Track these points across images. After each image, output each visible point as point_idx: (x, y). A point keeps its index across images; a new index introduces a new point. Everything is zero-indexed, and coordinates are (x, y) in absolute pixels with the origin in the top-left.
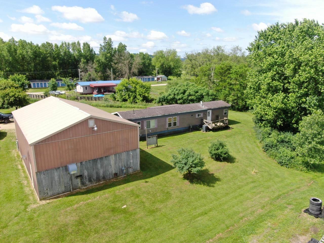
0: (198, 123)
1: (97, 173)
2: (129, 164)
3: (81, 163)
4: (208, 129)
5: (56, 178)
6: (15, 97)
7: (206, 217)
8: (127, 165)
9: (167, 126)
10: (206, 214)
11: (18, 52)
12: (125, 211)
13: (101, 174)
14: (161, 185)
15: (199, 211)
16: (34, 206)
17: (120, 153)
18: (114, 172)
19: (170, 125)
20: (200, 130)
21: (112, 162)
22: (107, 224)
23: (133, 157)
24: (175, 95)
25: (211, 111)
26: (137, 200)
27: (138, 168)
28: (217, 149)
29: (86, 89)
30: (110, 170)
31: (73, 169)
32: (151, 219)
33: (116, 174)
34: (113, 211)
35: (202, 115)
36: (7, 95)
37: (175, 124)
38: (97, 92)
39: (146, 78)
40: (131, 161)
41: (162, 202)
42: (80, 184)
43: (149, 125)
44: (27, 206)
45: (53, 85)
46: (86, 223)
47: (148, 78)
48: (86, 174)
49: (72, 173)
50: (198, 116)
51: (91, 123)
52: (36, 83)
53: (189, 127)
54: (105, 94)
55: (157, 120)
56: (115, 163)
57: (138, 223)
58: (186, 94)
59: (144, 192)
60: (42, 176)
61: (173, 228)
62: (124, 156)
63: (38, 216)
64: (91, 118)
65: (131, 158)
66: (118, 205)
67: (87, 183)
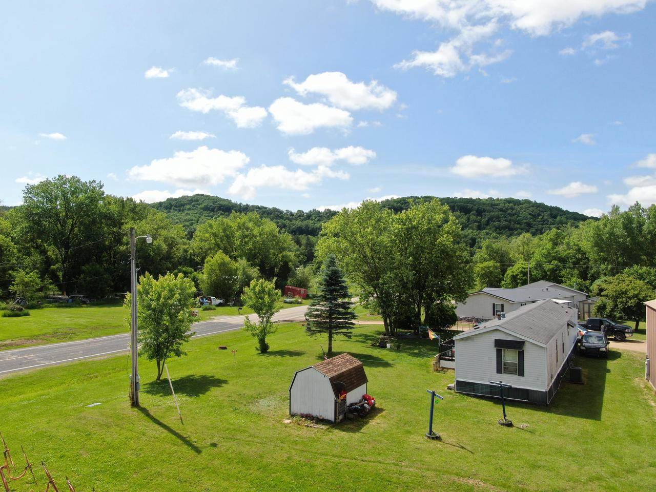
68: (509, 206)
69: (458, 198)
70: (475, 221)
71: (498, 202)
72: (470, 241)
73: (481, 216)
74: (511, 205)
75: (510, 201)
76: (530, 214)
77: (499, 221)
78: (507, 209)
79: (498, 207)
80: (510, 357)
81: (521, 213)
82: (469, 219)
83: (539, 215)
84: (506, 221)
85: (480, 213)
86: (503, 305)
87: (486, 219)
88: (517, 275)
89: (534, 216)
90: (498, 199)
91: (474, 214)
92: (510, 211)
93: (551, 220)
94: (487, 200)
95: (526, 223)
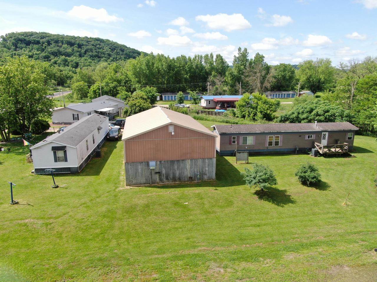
0: (307, 146)
1: (174, 174)
2: (204, 171)
3: (160, 162)
4: (317, 154)
5: (140, 170)
6: (140, 108)
7: (258, 229)
8: (203, 171)
9: (267, 145)
10: (259, 226)
11: (155, 65)
12: (185, 207)
13: (177, 175)
14: (228, 194)
15: (253, 222)
16: (121, 189)
17: (196, 159)
18: (189, 175)
19: (270, 144)
20: (309, 154)
21: (188, 167)
22: (166, 212)
23: (208, 165)
24: (299, 113)
25: (327, 134)
26: (199, 201)
27: (214, 176)
28: (305, 172)
29: (209, 103)
30: (186, 173)
31: (153, 165)
32: (204, 217)
33: (191, 178)
34: (175, 204)
35: (314, 137)
36: (134, 105)
37: (277, 143)
38: (220, 107)
39: (285, 94)
40: (207, 169)
41: (221, 207)
42: (158, 179)
44: (117, 188)
45: (180, 98)
46: (151, 207)
47: (287, 94)
48: (164, 172)
49: (151, 168)
50: (309, 138)
51: (171, 129)
52: (167, 96)
53: (295, 149)
54: (228, 109)
55: (255, 137)
56: (191, 168)
57: (191, 217)
58: (313, 113)
59: (209, 197)
60: (129, 167)
61: (220, 228)
62: (200, 162)
63: (121, 195)
64: (171, 124)
65: (207, 165)
66: (182, 201)
67: (165, 180)
68: (97, 43)
69: (65, 35)
70: (78, 52)
71: (91, 40)
72: (75, 64)
73: (81, 48)
74: (99, 42)
75: (98, 40)
76: (110, 48)
77: (92, 52)
78: (97, 45)
79: (91, 43)
80: (60, 154)
81: (105, 47)
82: (73, 50)
83: (115, 49)
84: (96, 52)
85: (80, 46)
86: (78, 114)
87: (84, 50)
88: (96, 90)
89: (112, 50)
90: (91, 38)
91: (76, 47)
92: (98, 46)
93: (121, 53)
94: (84, 38)
95: (107, 54)
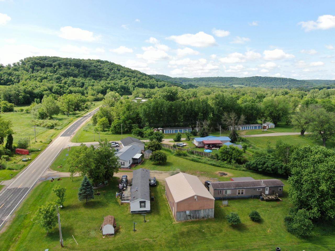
0: (258, 194)
1: (196, 216)
2: (209, 214)
3: (191, 211)
4: (263, 199)
5: (182, 215)
7: (233, 243)
8: (208, 214)
9: (237, 194)
10: (233, 241)
12: (203, 232)
13: (197, 216)
14: (220, 226)
15: (231, 240)
16: (174, 223)
17: (206, 210)
18: (202, 216)
19: (239, 193)
20: (259, 199)
21: (202, 212)
22: (196, 235)
23: (211, 212)
24: (257, 164)
25: (268, 188)
26: (208, 230)
27: (213, 217)
29: (200, 144)
30: (201, 215)
31: (188, 213)
32: (211, 237)
33: (203, 217)
34: (199, 231)
35: (261, 190)
37: (242, 193)
40: (210, 213)
41: (218, 233)
42: (189, 218)
43: (226, 192)
44: (172, 222)
46: (190, 233)
47: (254, 127)
48: (192, 215)
49: (187, 214)
50: (259, 190)
51: (196, 197)
52: (167, 130)
53: (252, 196)
55: (231, 190)
56: (203, 213)
57: (207, 238)
58: (265, 166)
59: (212, 227)
60: (178, 213)
61: (218, 242)
62: (207, 210)
63: (176, 226)
64: (196, 195)
65: (210, 212)
66: (201, 230)
67: (192, 218)
68: (98, 64)
69: (73, 58)
70: (83, 72)
71: (93, 62)
72: (81, 84)
73: (85, 69)
74: (99, 63)
75: (98, 61)
76: (108, 69)
77: (94, 72)
78: (98, 66)
79: (93, 64)
80: (143, 204)
81: (104, 68)
82: (79, 71)
83: (112, 69)
84: (97, 72)
85: (85, 67)
86: (124, 162)
87: (88, 71)
89: (110, 70)
90: (93, 60)
91: (81, 68)
92: (99, 67)
93: (118, 72)
94: (87, 60)
95: (107, 73)
